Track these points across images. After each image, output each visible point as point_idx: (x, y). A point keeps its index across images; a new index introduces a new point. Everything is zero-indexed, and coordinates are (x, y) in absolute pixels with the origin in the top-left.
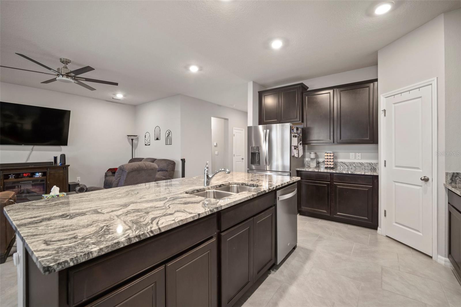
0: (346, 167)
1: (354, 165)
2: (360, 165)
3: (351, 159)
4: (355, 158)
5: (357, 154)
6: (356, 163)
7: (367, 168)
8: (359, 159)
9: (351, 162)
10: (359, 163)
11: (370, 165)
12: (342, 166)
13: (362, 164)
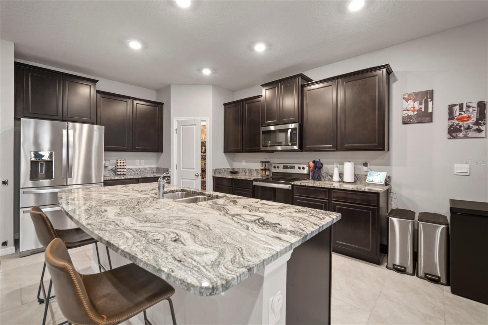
0: (133, 173)
1: (140, 170)
2: (144, 170)
3: (137, 165)
4: (140, 164)
5: (141, 160)
6: (141, 168)
7: (149, 172)
8: (142, 165)
9: (137, 168)
10: (143, 168)
11: (151, 169)
12: (130, 172)
13: (145, 169)
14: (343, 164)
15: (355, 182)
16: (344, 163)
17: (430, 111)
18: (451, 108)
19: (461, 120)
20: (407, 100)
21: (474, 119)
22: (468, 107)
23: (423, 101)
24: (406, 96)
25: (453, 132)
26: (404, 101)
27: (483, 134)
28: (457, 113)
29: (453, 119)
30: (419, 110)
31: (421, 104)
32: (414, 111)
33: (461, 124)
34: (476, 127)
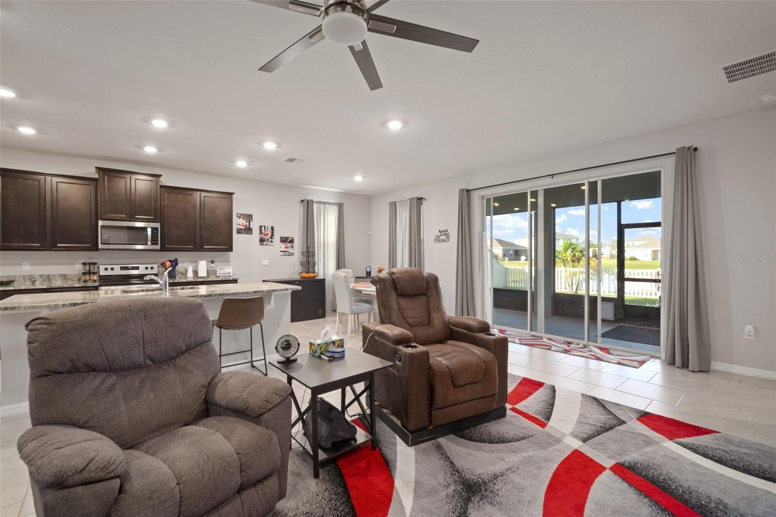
14: (197, 262)
15: (208, 276)
16: (199, 261)
17: (251, 227)
18: (261, 227)
19: (265, 235)
20: (239, 218)
21: (270, 235)
22: (267, 228)
23: (248, 220)
24: (239, 215)
25: (262, 241)
26: (238, 218)
27: (272, 244)
28: (263, 231)
29: (261, 234)
30: (246, 226)
31: (247, 222)
32: (243, 226)
33: (265, 237)
34: (270, 240)
